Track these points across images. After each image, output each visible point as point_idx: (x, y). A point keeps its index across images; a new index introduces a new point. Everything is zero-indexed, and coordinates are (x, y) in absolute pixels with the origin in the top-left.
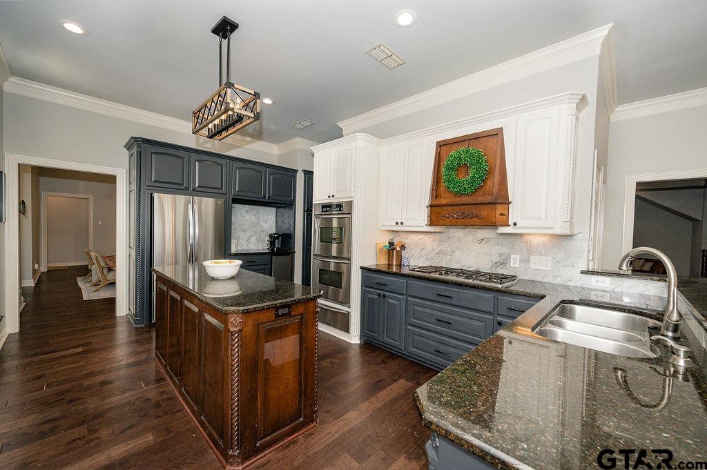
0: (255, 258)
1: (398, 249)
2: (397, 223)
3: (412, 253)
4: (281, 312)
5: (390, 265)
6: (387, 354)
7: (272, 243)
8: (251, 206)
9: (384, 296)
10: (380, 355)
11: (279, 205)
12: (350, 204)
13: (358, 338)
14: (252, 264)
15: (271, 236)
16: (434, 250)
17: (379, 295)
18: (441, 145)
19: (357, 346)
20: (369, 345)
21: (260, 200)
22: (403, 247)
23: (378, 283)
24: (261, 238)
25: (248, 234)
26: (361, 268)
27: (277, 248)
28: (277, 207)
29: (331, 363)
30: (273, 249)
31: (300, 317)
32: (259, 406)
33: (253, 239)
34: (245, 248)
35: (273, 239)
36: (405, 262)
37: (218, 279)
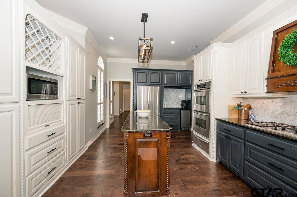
0: (173, 111)
1: (246, 109)
2: (242, 93)
3: (257, 112)
4: (146, 135)
5: (239, 119)
6: (231, 175)
7: (182, 105)
8: (174, 89)
9: (229, 138)
10: (226, 174)
11: (186, 88)
12: (209, 83)
13: (215, 158)
14: (172, 113)
15: (182, 101)
16: (277, 111)
17: (226, 136)
18: (277, 33)
19: (214, 163)
20: (221, 165)
21: (175, 86)
22: (250, 108)
23: (226, 129)
24: (178, 103)
25: (173, 100)
26: (216, 119)
27: (185, 107)
28: (185, 89)
29: (193, 168)
30: (183, 107)
31: (157, 139)
32: (136, 176)
33: (175, 103)
34: (171, 106)
35: (183, 102)
36: (251, 118)
37: (142, 118)
